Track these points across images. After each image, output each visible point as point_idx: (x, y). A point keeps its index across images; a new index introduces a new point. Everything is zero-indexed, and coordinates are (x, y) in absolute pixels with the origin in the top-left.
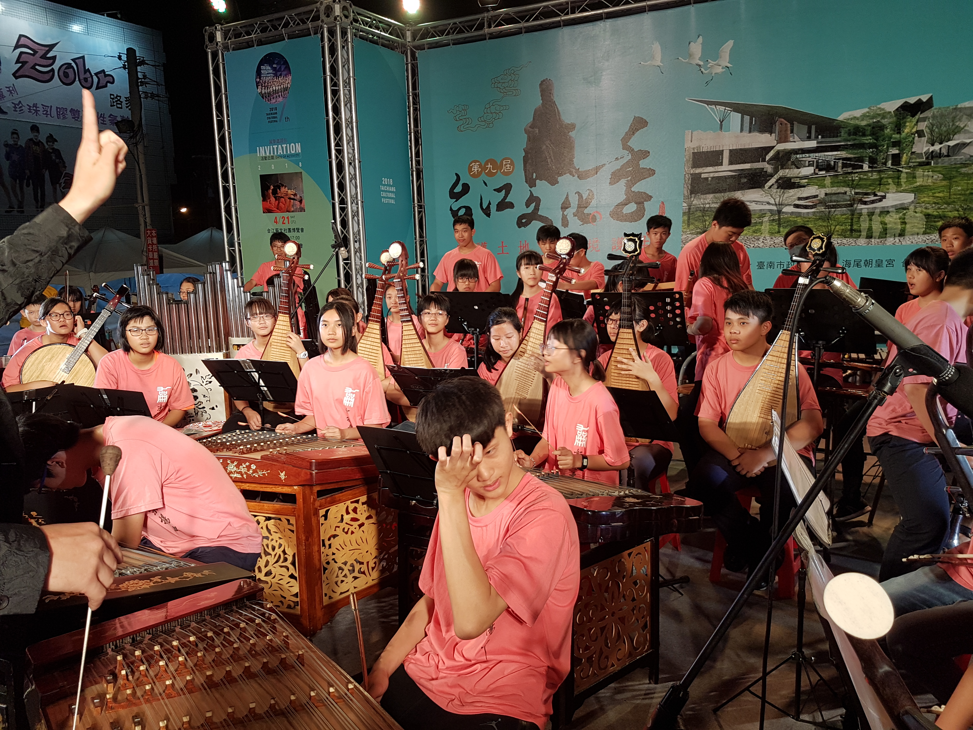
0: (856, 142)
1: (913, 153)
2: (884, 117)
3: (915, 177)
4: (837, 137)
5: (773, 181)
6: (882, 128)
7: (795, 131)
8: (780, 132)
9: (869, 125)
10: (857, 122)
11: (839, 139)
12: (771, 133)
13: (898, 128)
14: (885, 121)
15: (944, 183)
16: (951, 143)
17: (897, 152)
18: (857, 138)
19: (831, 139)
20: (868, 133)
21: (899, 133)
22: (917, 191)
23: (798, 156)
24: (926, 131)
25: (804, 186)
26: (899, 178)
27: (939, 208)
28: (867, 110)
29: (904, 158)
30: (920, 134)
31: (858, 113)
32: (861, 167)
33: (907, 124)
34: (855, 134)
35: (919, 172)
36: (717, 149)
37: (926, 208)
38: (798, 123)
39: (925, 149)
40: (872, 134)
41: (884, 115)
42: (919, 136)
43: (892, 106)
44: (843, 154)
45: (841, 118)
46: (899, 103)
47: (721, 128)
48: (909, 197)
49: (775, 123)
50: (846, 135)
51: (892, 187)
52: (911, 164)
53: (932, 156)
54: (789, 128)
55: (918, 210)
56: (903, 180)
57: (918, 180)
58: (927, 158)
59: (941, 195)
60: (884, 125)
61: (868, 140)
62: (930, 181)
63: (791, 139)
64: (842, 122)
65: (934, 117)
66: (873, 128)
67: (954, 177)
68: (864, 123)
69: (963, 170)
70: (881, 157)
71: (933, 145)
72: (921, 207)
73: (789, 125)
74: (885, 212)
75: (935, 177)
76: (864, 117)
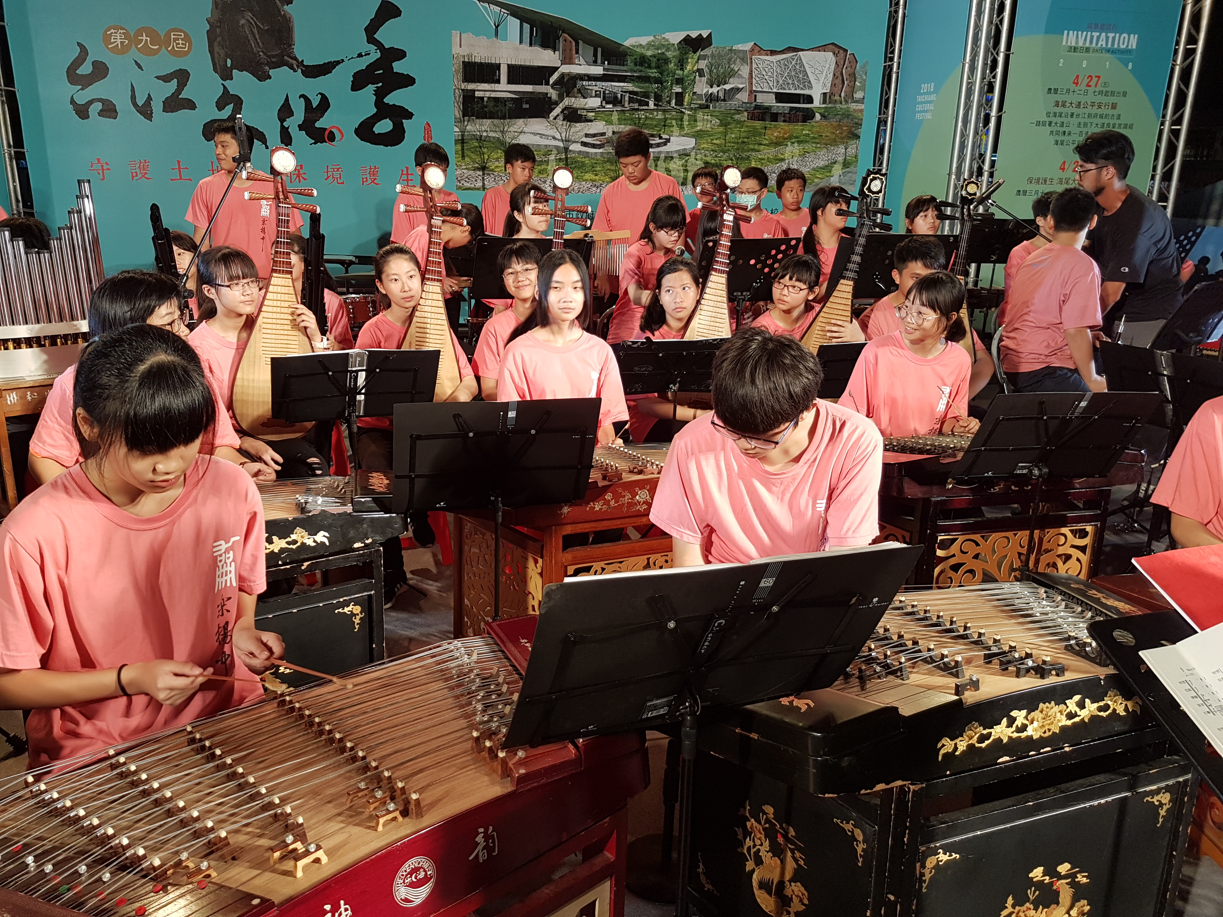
0: (643, 74)
1: (694, 93)
2: (668, 50)
3: (696, 121)
4: (624, 65)
5: (557, 110)
6: (667, 61)
7: (580, 52)
8: (564, 50)
9: (654, 56)
10: (643, 51)
11: (625, 68)
12: (554, 49)
13: (682, 64)
14: (669, 54)
15: (721, 129)
16: (727, 87)
17: (680, 90)
18: (643, 68)
19: (618, 67)
20: (653, 65)
21: (682, 69)
22: (698, 135)
23: (584, 83)
24: (706, 70)
25: (591, 121)
26: (682, 120)
27: (716, 156)
28: (652, 38)
29: (687, 99)
30: (701, 72)
31: (644, 40)
32: (647, 104)
33: (690, 60)
34: (641, 64)
35: (700, 115)
36: (493, 62)
37: (705, 156)
38: (584, 42)
39: (705, 91)
40: (657, 67)
41: (669, 46)
42: (700, 76)
43: (675, 38)
44: (629, 86)
45: (627, 43)
46: (682, 35)
47: (497, 35)
48: (690, 143)
49: (559, 39)
50: (632, 64)
51: (676, 130)
52: (692, 106)
53: (712, 98)
54: (574, 48)
55: (699, 157)
56: (686, 123)
57: (698, 124)
58: (706, 101)
59: (717, 142)
60: (668, 59)
61: (653, 73)
62: (709, 126)
63: (577, 61)
64: (628, 48)
65: (713, 56)
66: (658, 60)
67: (729, 124)
68: (649, 53)
69: (737, 117)
70: (665, 95)
71: (712, 87)
72: (701, 153)
73: (574, 43)
74: (669, 158)
75: (713, 122)
76: (649, 45)
